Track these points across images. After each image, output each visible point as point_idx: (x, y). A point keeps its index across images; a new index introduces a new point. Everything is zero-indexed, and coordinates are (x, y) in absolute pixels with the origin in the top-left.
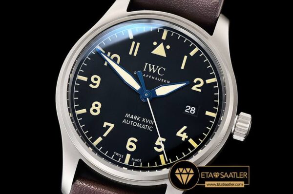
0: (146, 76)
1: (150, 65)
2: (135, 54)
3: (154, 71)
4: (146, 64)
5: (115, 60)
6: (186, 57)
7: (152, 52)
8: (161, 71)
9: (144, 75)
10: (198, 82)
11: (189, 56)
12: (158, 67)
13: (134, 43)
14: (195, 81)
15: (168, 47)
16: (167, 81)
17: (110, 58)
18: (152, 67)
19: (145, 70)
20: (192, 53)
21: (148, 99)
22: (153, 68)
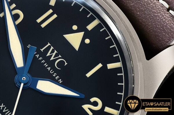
0: (39, 57)
1: (52, 48)
2: (43, 25)
3: (52, 58)
4: (49, 44)
5: (15, 17)
6: (100, 65)
7: (65, 36)
8: (61, 64)
9: (38, 56)
10: (95, 104)
11: (105, 67)
12: (60, 56)
13: (51, 11)
14: (93, 100)
15: (87, 41)
16: (59, 79)
17: (11, 11)
18: (53, 52)
19: (42, 50)
20: (110, 66)
21: (22, 84)
22: (54, 54)
